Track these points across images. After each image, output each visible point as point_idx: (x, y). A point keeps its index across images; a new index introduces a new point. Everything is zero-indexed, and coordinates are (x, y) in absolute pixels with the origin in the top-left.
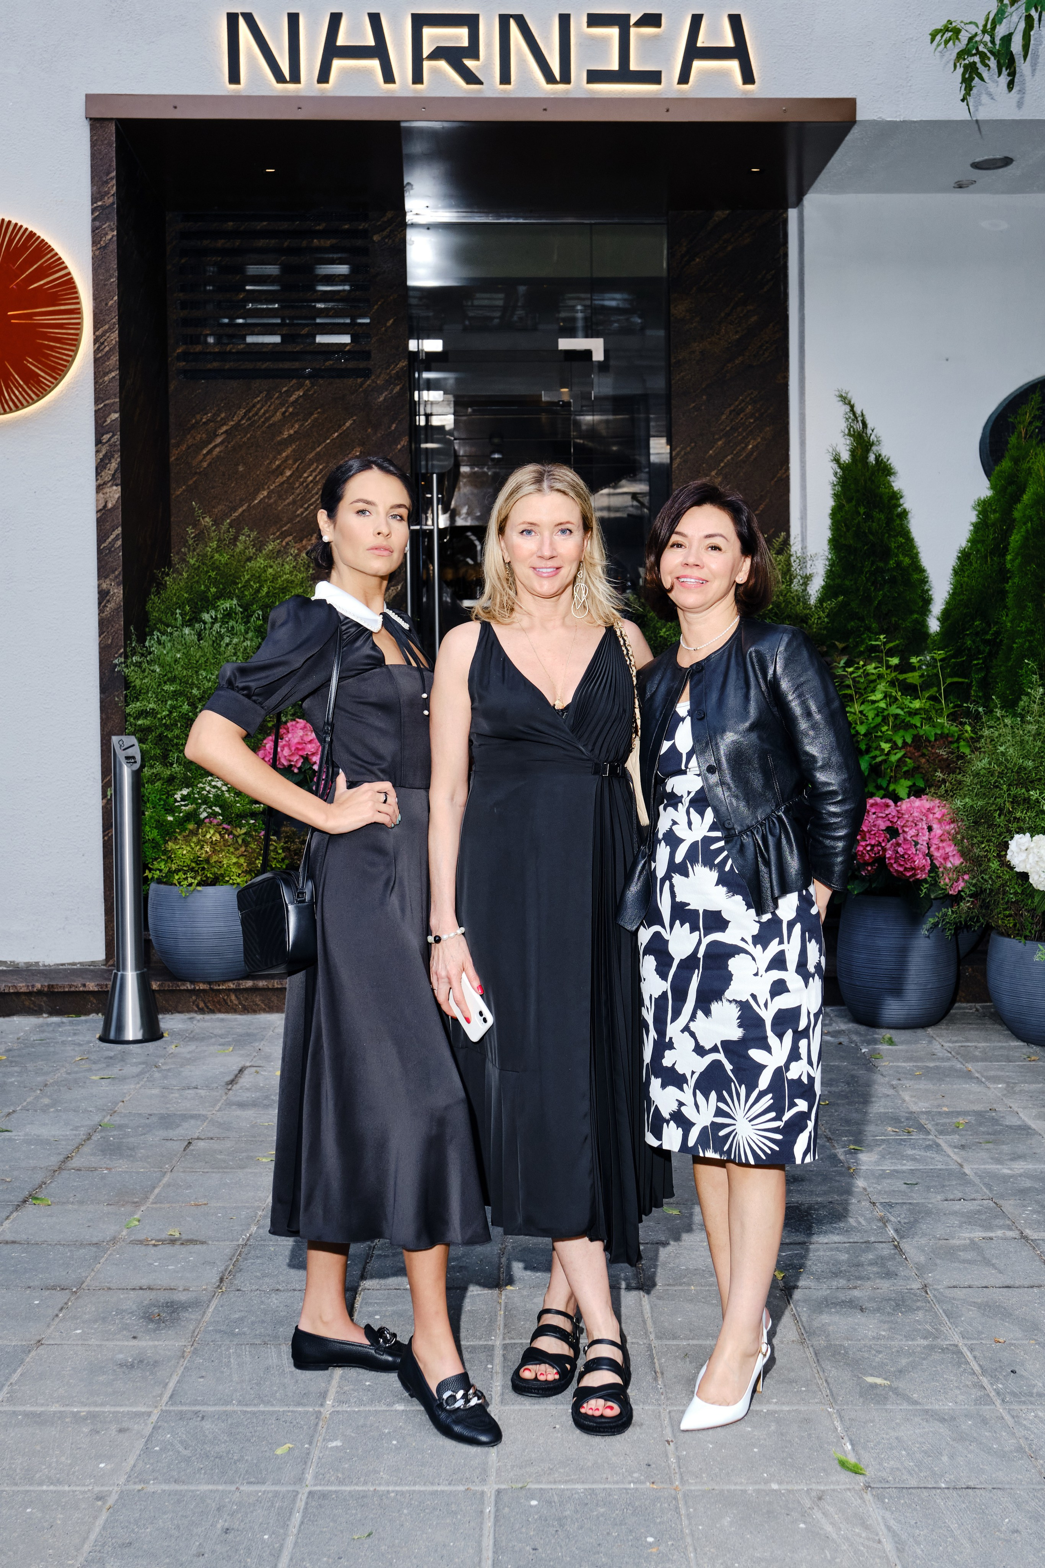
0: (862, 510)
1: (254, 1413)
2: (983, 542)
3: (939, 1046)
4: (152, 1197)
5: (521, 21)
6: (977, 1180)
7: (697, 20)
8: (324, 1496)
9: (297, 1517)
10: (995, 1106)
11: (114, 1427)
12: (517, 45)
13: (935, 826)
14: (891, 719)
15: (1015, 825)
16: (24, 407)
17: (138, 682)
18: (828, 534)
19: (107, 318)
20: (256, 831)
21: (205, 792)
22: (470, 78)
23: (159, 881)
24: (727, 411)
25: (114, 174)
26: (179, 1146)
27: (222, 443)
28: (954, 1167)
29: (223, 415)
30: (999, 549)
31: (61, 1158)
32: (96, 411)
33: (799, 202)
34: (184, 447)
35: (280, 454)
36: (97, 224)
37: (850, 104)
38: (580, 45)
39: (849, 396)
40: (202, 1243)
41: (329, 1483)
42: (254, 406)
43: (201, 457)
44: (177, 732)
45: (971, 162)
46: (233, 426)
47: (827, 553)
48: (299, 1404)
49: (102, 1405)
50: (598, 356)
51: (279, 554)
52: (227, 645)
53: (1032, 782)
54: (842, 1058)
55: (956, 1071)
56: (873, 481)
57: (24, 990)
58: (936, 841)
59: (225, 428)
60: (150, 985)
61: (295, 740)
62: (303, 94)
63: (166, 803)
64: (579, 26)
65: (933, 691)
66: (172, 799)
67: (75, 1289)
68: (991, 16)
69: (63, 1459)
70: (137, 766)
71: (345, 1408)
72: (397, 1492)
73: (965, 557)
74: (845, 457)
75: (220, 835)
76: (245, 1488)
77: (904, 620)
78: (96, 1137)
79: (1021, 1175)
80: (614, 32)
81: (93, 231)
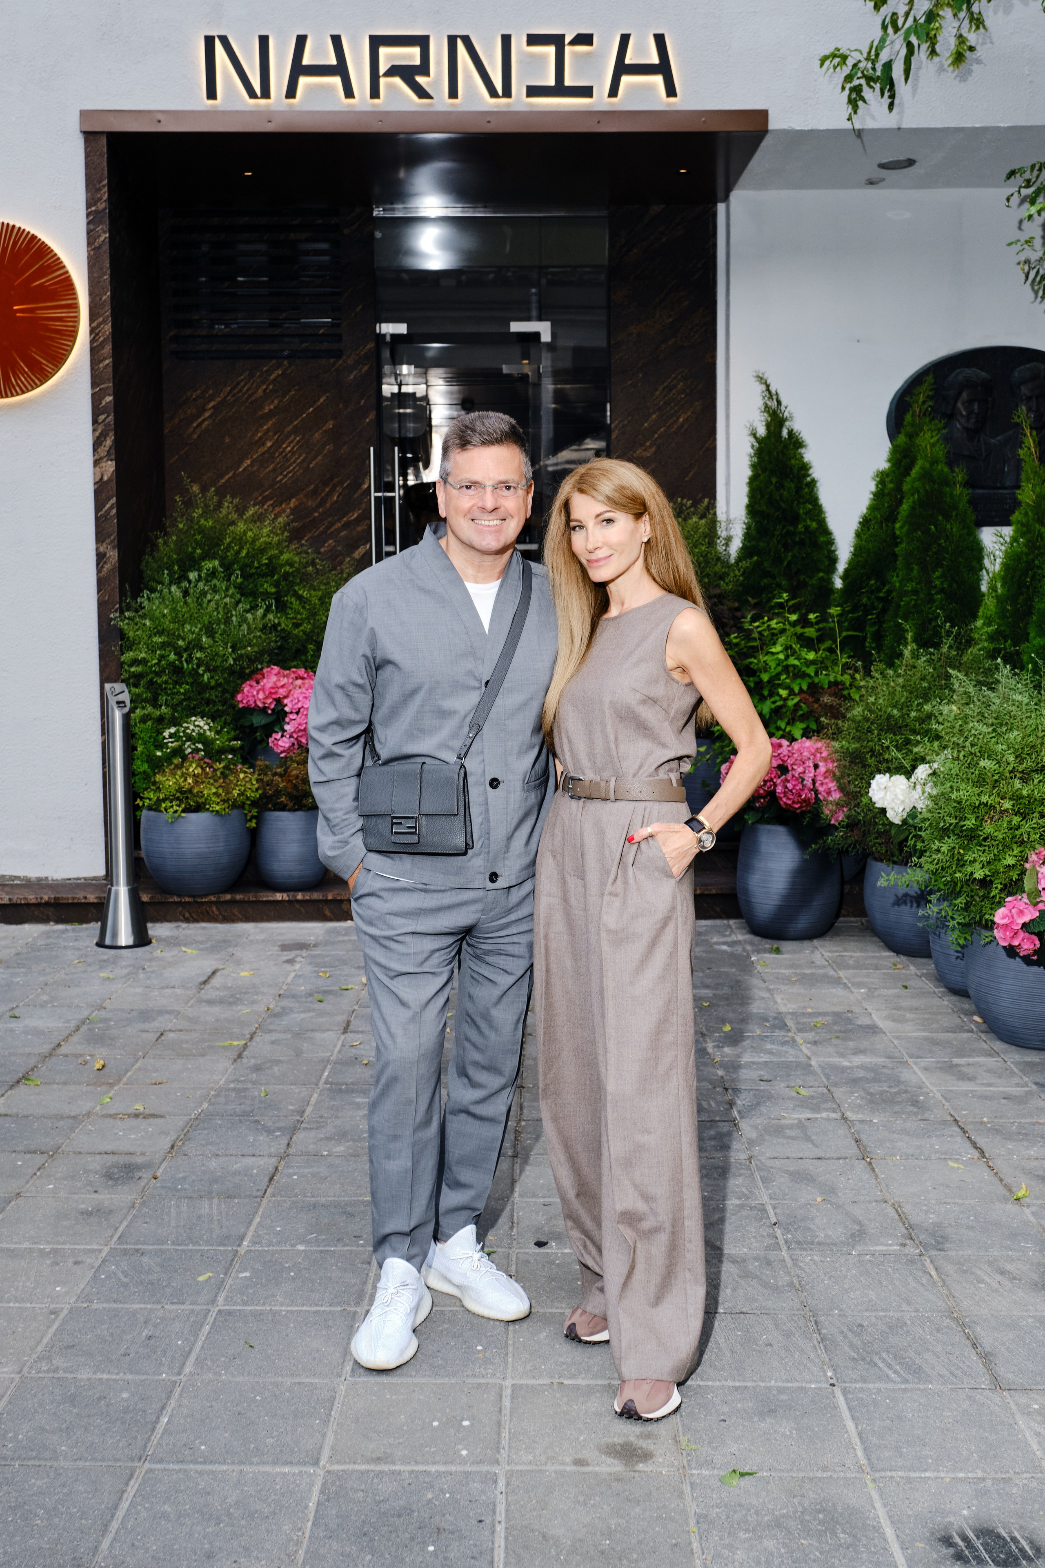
0: (774, 480)
1: (183, 1251)
2: (879, 509)
3: (819, 956)
4: (125, 1079)
5: (467, 40)
6: (819, 1071)
7: (625, 39)
8: (230, 1313)
9: (207, 1328)
10: (852, 1008)
11: (71, 1260)
12: (464, 62)
13: (821, 764)
14: (791, 669)
15: (885, 765)
16: (28, 391)
17: (131, 634)
18: (745, 500)
19: (102, 312)
20: (235, 765)
21: (188, 731)
22: (422, 93)
23: (150, 808)
24: (661, 388)
25: (106, 182)
26: (152, 1037)
27: (210, 417)
28: (803, 1059)
29: (211, 392)
30: (891, 517)
31: (53, 1046)
32: (93, 395)
33: (726, 199)
34: (176, 421)
35: (261, 426)
36: (92, 227)
37: (762, 115)
38: (520, 62)
39: (765, 377)
40: (162, 1117)
41: (236, 1304)
42: (238, 384)
43: (191, 429)
44: (165, 678)
45: (878, 162)
46: (219, 403)
47: (744, 518)
48: (221, 1244)
49: (63, 1243)
50: (546, 337)
51: (259, 518)
52: (209, 601)
53: (900, 727)
54: (732, 965)
55: (828, 977)
56: (784, 454)
57: (33, 901)
58: (820, 778)
59: (212, 404)
60: (139, 898)
61: (269, 685)
62: (273, 108)
63: (155, 740)
64: (519, 45)
65: (828, 643)
66: (161, 737)
67: (53, 1153)
68: (875, 44)
69: (28, 1284)
70: (126, 710)
71: (258, 1247)
72: (288, 1311)
73: (865, 522)
74: (762, 431)
75: (202, 768)
76: (169, 1307)
77: (811, 578)
78: (84, 1028)
79: (857, 1067)
80: (551, 50)
81: (88, 233)
